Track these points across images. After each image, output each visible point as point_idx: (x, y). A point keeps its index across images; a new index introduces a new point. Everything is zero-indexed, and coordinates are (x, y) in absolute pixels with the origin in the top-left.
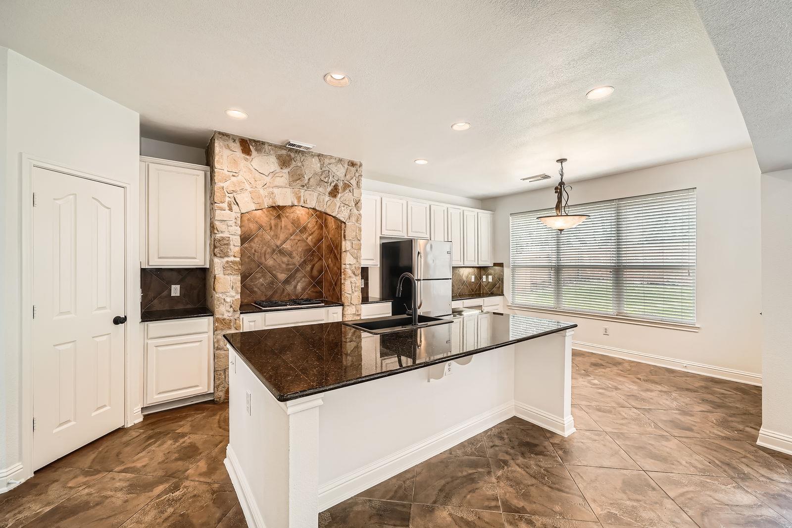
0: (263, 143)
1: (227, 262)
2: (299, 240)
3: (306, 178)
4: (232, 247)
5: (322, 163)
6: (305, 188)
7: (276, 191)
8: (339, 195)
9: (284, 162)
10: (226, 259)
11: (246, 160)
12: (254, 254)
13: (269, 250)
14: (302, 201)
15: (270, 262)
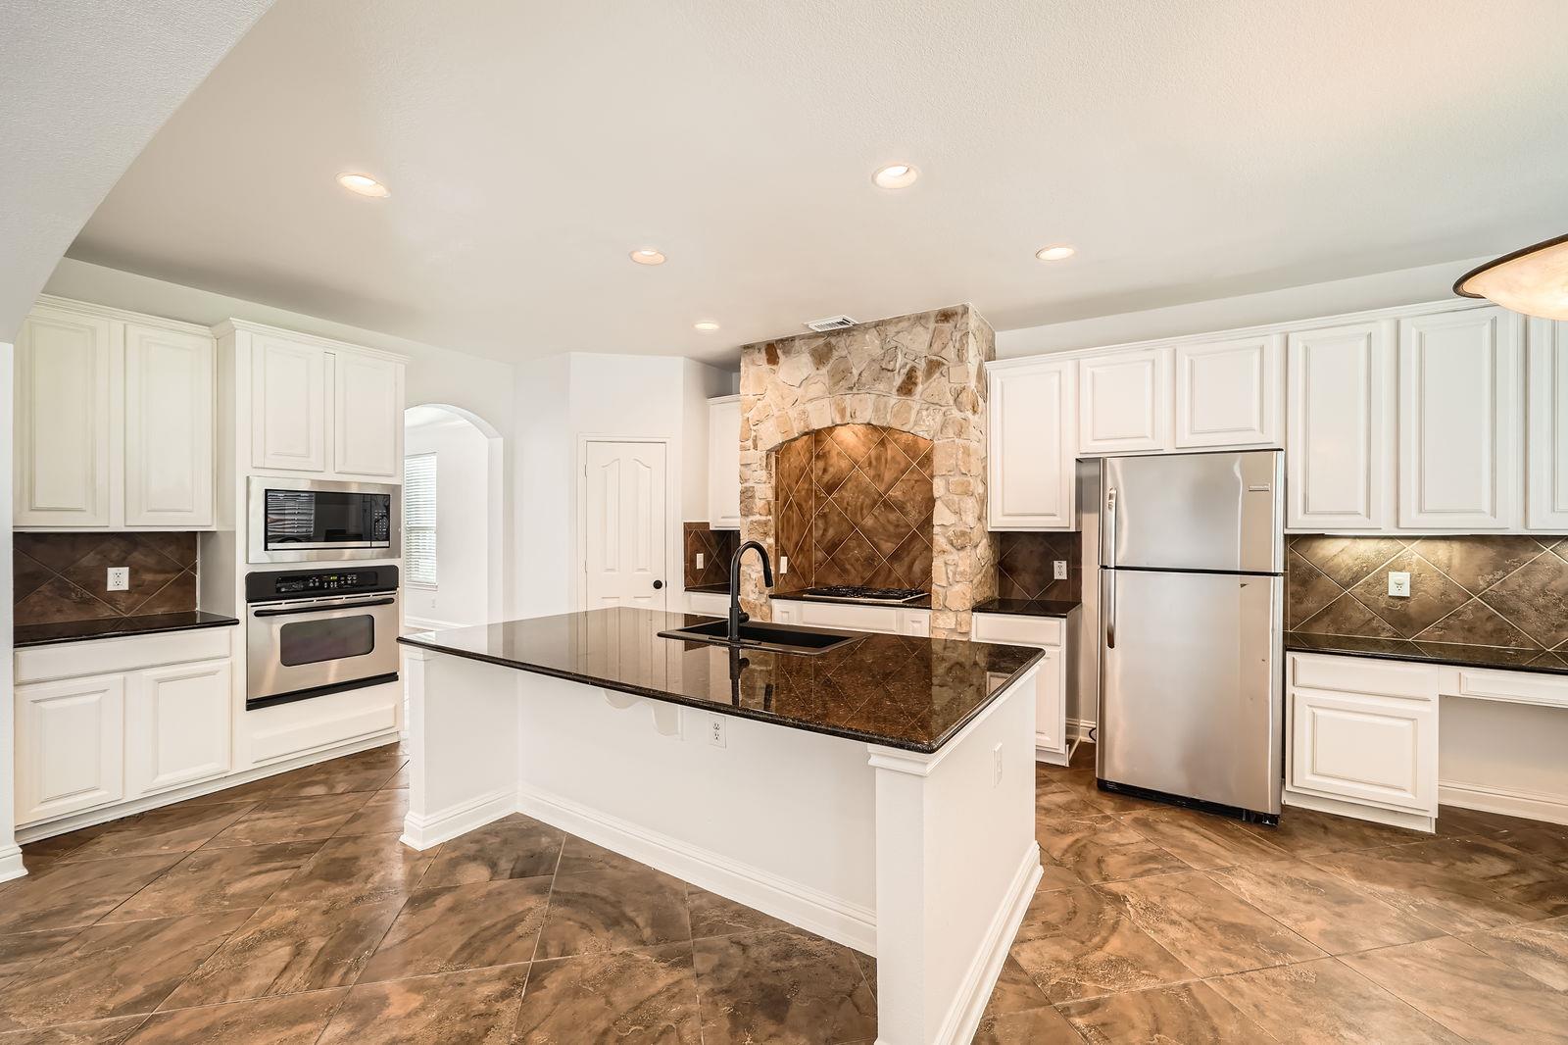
0: (793, 339)
1: (752, 522)
2: (916, 481)
3: (855, 372)
4: (757, 500)
5: (883, 336)
6: (855, 391)
7: (809, 407)
8: (920, 388)
9: (821, 357)
10: (751, 518)
11: (774, 371)
12: (846, 509)
13: (868, 501)
14: (848, 414)
15: (869, 522)
